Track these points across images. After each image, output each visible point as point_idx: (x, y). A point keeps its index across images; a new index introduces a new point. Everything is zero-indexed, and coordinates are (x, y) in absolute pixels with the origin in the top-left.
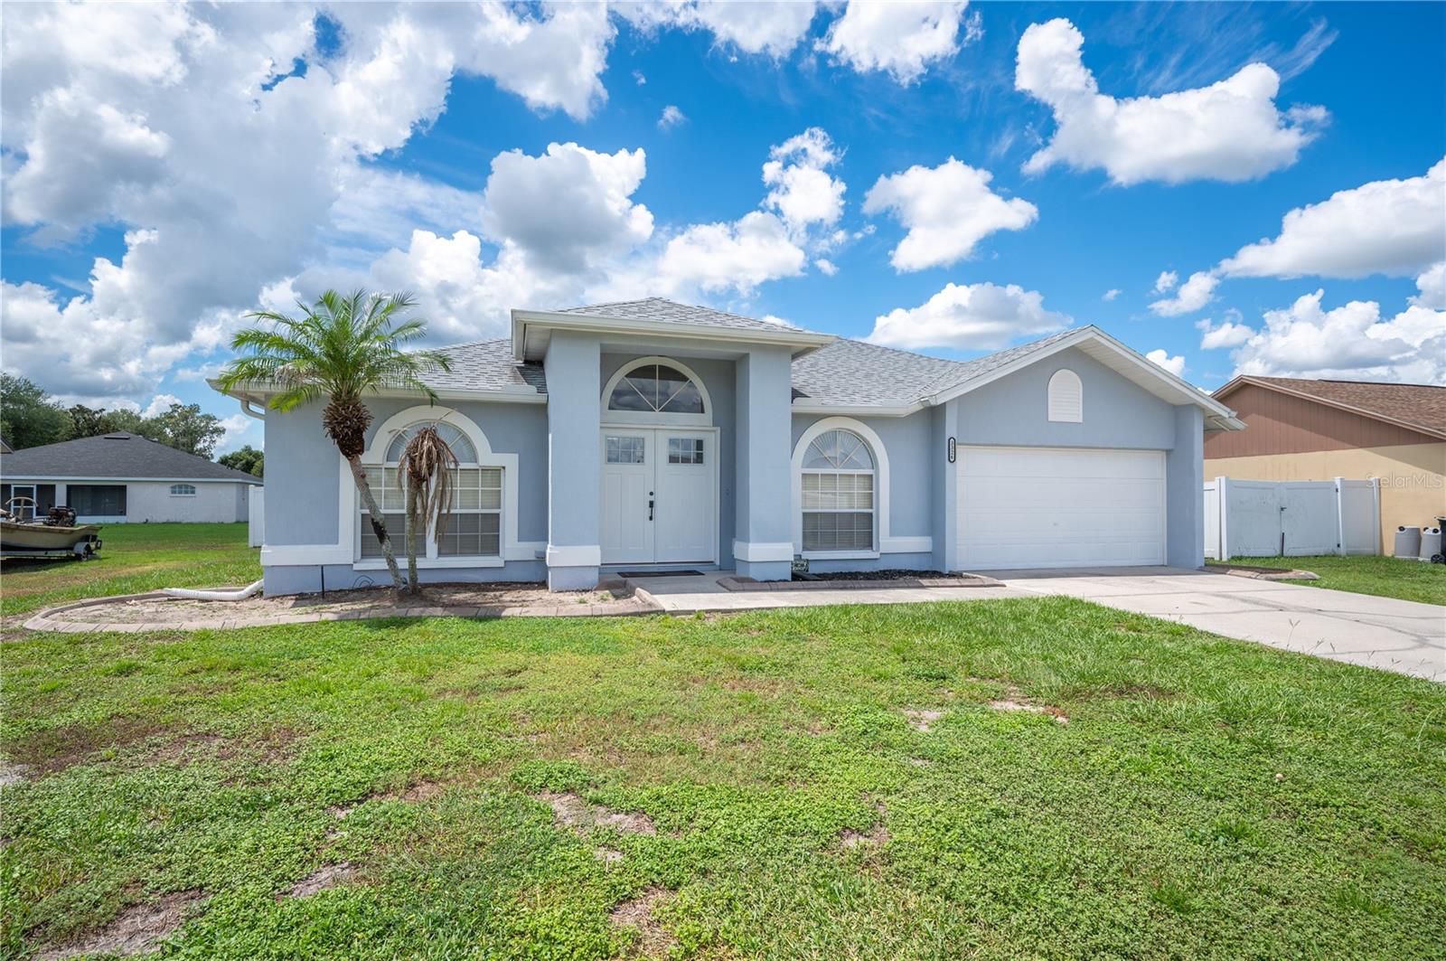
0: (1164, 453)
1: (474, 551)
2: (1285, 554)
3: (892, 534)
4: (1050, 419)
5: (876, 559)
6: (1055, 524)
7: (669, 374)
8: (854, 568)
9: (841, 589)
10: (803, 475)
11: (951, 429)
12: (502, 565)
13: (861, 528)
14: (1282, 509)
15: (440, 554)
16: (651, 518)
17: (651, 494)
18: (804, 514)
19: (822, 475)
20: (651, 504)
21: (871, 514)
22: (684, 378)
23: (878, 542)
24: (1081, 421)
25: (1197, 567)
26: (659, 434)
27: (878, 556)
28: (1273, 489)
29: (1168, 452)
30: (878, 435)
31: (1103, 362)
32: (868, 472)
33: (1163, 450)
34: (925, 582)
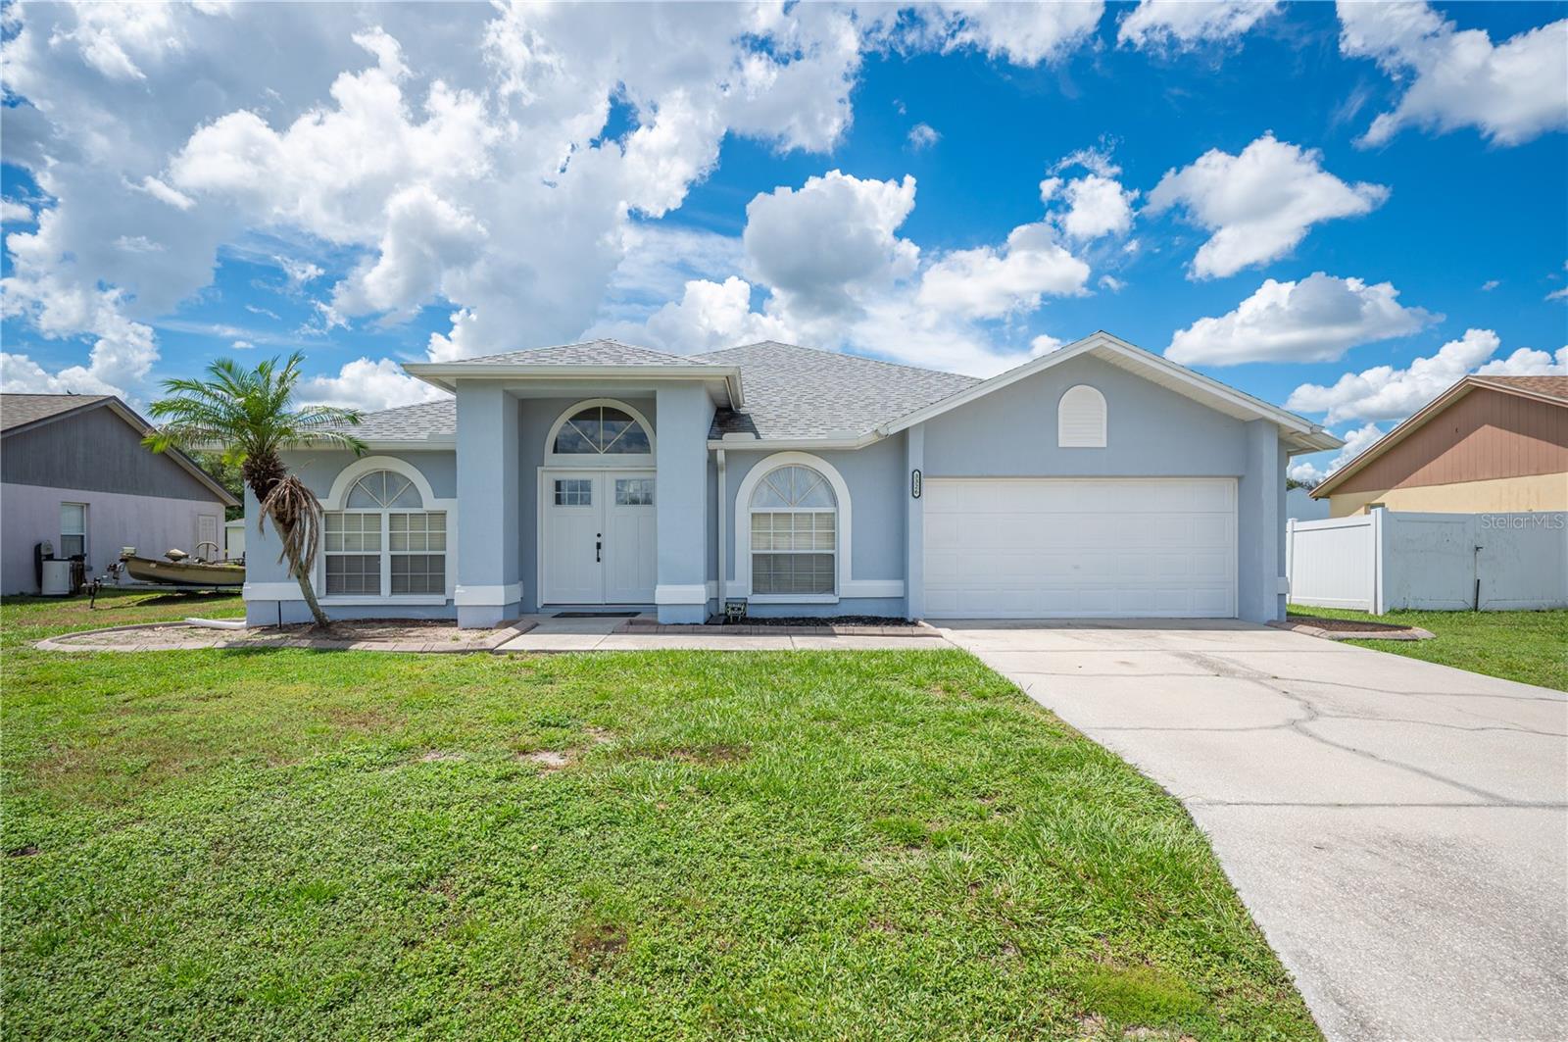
0: (1236, 481)
1: (423, 591)
2: (1480, 606)
3: (854, 577)
4: (1060, 445)
5: (836, 604)
6: (1076, 567)
7: (613, 414)
8: (809, 613)
9: (736, 634)
10: (753, 515)
11: (916, 460)
12: (445, 603)
13: (820, 570)
14: (1477, 549)
15: (393, 592)
16: (598, 560)
17: (599, 535)
18: (754, 555)
19: (775, 514)
20: (599, 546)
21: (833, 555)
22: (630, 419)
23: (838, 587)
24: (1105, 445)
25: (1265, 622)
26: (607, 475)
27: (837, 601)
28: (1464, 523)
29: (1240, 478)
30: (837, 470)
31: (1137, 373)
32: (830, 510)
33: (1233, 477)
34: (837, 629)
